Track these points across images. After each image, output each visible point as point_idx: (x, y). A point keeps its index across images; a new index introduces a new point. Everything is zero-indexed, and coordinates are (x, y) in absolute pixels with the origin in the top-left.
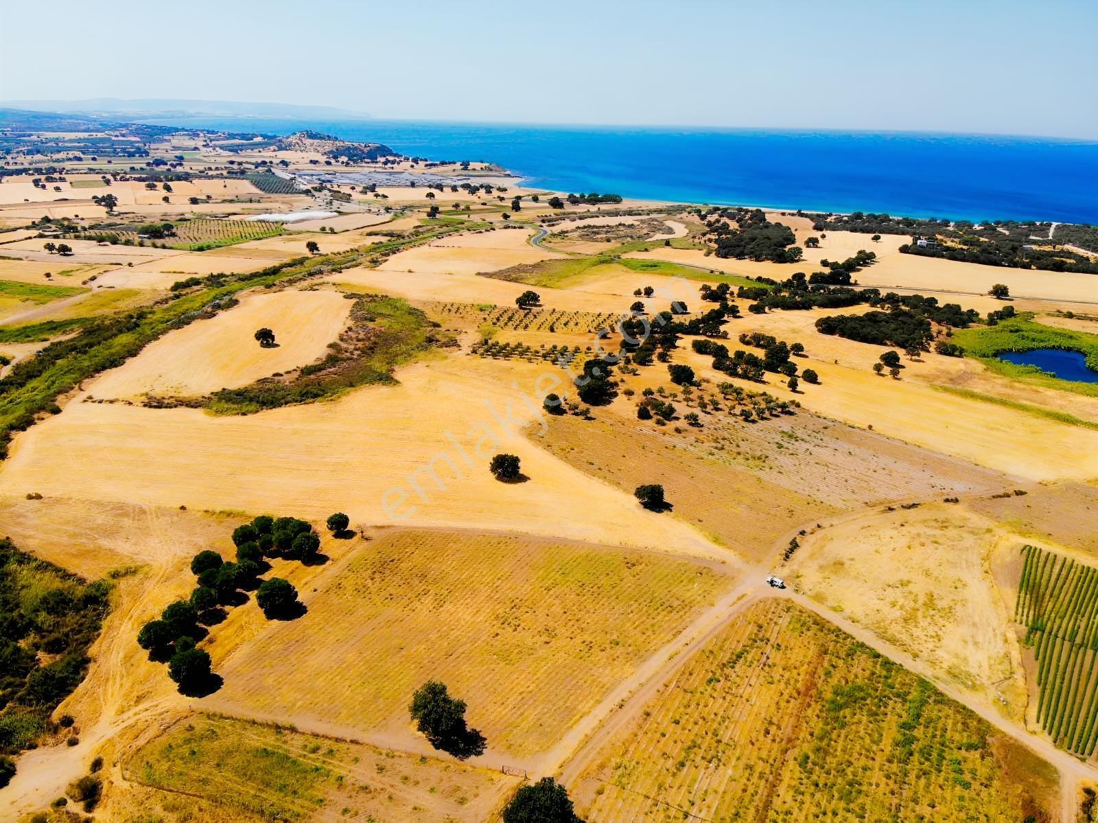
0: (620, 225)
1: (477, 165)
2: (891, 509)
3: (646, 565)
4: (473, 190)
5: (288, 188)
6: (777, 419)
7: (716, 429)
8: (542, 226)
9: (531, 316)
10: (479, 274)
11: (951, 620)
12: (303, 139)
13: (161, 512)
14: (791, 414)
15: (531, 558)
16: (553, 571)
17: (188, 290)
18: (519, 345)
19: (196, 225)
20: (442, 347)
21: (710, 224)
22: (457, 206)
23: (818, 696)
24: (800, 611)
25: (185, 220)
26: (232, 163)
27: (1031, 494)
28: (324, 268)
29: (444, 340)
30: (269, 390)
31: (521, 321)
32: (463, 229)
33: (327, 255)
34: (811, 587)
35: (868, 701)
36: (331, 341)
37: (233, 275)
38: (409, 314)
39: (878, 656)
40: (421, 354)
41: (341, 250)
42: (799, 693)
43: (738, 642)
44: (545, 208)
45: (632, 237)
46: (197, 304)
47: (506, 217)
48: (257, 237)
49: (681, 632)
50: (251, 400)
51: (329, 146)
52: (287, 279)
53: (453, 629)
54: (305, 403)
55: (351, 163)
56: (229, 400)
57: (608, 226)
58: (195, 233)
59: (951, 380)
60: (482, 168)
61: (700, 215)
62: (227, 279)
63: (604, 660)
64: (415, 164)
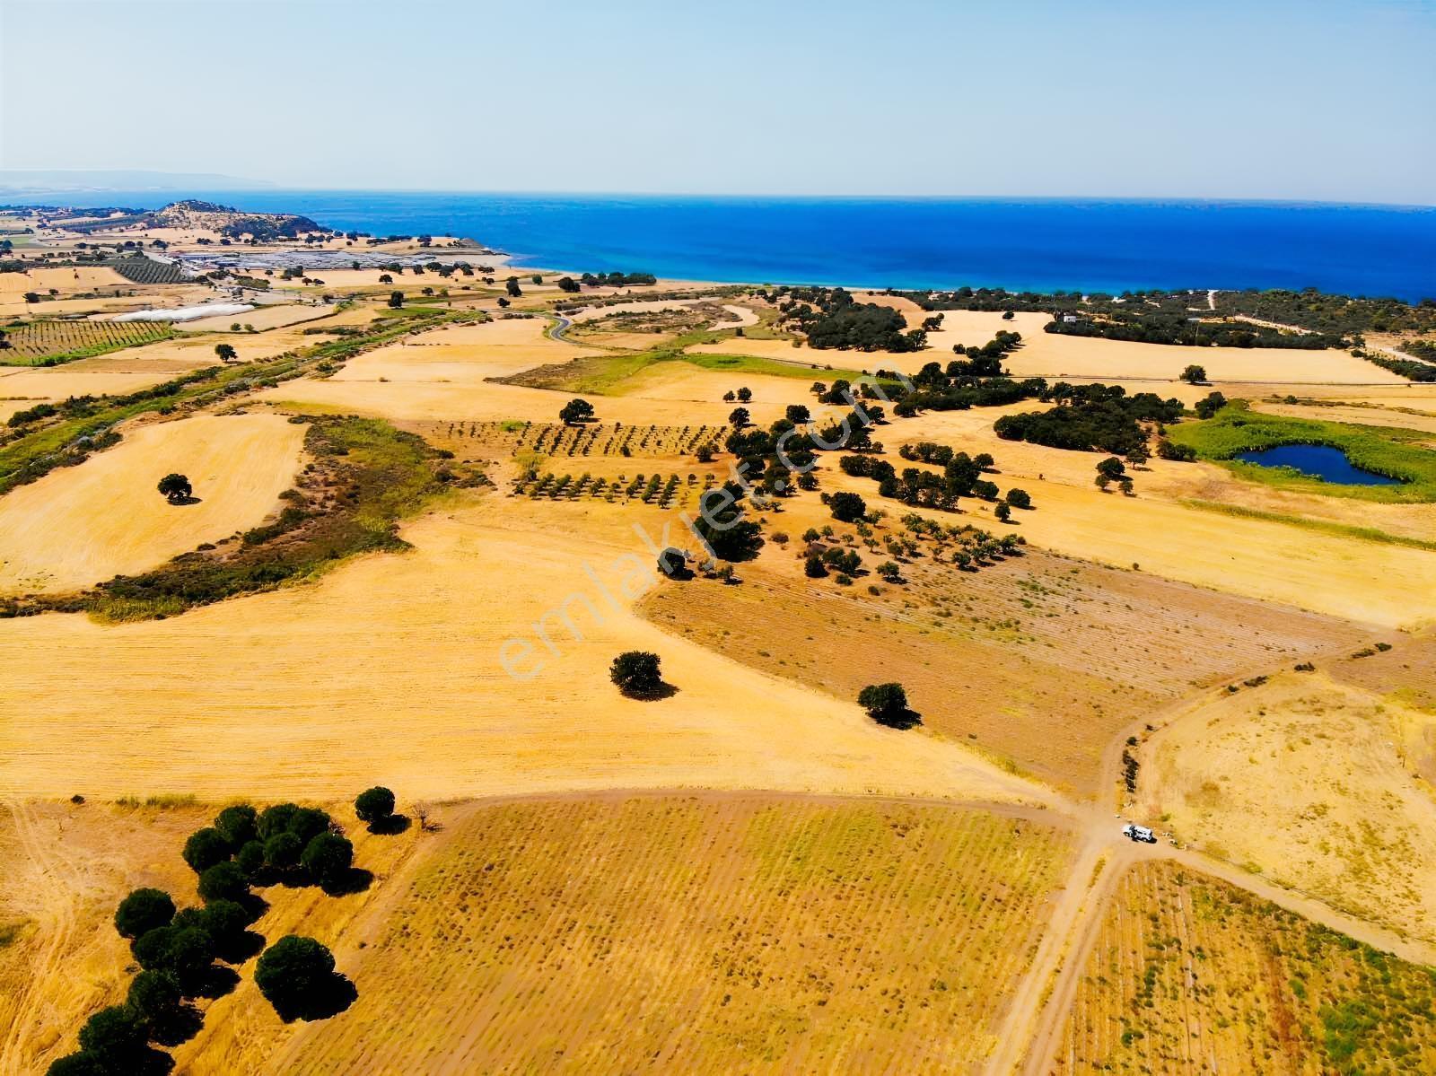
0: (665, 311)
1: (444, 241)
2: (1233, 690)
3: (926, 827)
4: (446, 271)
5: (171, 275)
6: (1002, 563)
7: (925, 585)
8: (558, 315)
9: (587, 437)
10: (488, 380)
11: (1414, 863)
12: (185, 211)
13: (39, 811)
14: (1019, 554)
15: (731, 835)
16: (778, 854)
17: (36, 424)
18: (586, 479)
19: (39, 331)
20: (465, 487)
21: (784, 308)
22: (428, 291)
23: (1306, 1037)
24: (1200, 881)
25: (21, 324)
26: (83, 246)
27: (1398, 647)
28: (248, 381)
29: (465, 477)
30: (196, 572)
31: (575, 442)
32: (446, 321)
33: (249, 363)
34: (1192, 834)
35: (1381, 1029)
36: (285, 488)
37: (105, 397)
38: (399, 441)
39: (1354, 945)
40: (435, 501)
41: (271, 355)
42: (1277, 1039)
43: (1134, 953)
44: (554, 291)
45: (688, 327)
46: (54, 444)
47: (503, 303)
48: (134, 342)
49: (1036, 947)
50: (169, 592)
51: (223, 220)
52: (193, 399)
53: (643, 998)
54: (262, 592)
55: (260, 242)
56: (130, 595)
57: (650, 313)
58: (39, 341)
59: (1199, 492)
60: (450, 245)
61: (766, 298)
62: (98, 404)
63: (935, 1024)
64: (353, 242)
